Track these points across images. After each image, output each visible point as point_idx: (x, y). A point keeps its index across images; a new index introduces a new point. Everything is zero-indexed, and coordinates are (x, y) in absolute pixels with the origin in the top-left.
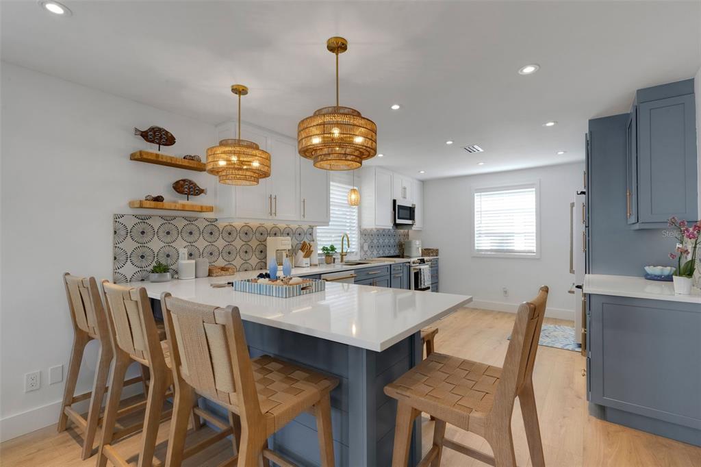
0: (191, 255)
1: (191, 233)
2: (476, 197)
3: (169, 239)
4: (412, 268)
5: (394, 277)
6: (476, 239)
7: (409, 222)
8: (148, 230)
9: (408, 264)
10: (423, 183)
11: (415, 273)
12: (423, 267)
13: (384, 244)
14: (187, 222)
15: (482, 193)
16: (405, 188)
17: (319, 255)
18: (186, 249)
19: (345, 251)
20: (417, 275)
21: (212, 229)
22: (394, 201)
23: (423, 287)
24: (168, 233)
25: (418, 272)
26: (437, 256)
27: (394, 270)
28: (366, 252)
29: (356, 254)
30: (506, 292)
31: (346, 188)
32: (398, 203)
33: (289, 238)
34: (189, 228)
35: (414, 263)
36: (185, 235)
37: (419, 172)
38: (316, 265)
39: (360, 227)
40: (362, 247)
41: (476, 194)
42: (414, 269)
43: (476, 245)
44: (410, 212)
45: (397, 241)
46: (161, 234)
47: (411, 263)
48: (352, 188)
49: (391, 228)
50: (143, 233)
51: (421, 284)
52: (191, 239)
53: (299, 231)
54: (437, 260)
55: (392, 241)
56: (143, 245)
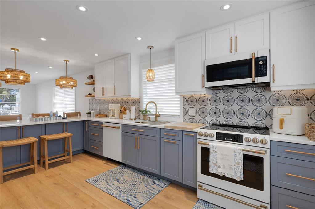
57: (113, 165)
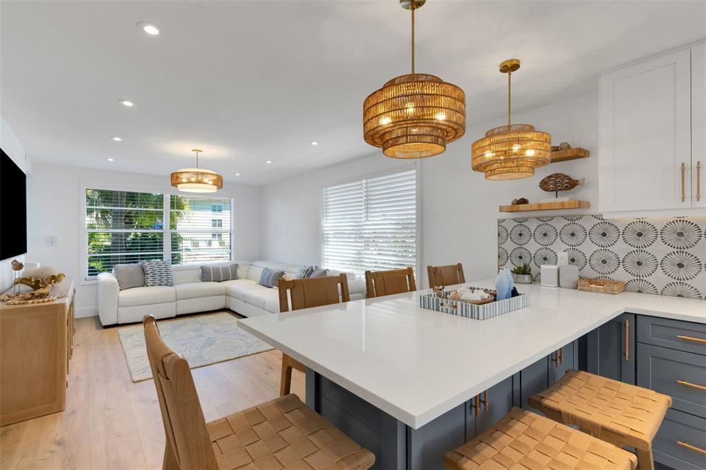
0: (573, 260)
1: (573, 235)
3: (546, 240)
8: (525, 232)
14: (567, 222)
18: (566, 253)
21: (605, 230)
24: (545, 235)
34: (570, 229)
36: (566, 237)
46: (537, 236)
50: (521, 235)
52: (573, 241)
56: (520, 246)
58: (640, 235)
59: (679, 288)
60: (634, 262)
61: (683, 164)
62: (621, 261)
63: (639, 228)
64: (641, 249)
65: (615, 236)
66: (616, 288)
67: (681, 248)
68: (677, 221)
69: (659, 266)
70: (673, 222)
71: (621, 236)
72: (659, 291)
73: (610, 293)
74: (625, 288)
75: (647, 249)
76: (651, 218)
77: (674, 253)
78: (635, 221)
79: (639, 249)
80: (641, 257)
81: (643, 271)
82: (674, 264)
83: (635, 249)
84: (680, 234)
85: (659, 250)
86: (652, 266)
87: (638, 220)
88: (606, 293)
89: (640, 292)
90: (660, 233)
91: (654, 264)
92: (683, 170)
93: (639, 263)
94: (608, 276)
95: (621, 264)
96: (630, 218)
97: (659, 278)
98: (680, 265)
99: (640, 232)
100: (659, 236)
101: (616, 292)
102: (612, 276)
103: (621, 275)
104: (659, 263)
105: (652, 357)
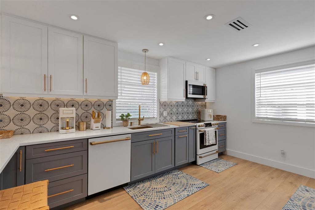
2: (256, 77)
4: (197, 131)
5: (179, 138)
6: (256, 109)
7: (202, 97)
9: (195, 127)
10: (216, 69)
11: (200, 134)
12: (208, 129)
13: (182, 112)
15: (261, 73)
16: (197, 73)
17: (118, 120)
19: (142, 117)
20: (202, 136)
22: (187, 82)
23: (207, 144)
25: (204, 133)
26: (224, 120)
27: (178, 132)
28: (165, 118)
29: (156, 119)
30: (283, 154)
31: (139, 72)
32: (189, 83)
33: (74, 109)
35: (199, 126)
37: (206, 59)
38: (109, 128)
39: (159, 100)
40: (161, 114)
41: (256, 74)
42: (200, 131)
43: (256, 113)
44: (202, 90)
45: (195, 109)
47: (197, 127)
48: (144, 72)
49: (184, 101)
51: (206, 142)
53: (98, 103)
54: (225, 124)
55: (190, 110)
57: (115, 195)
58: (22, 105)
59: (40, 129)
60: (19, 119)
61: (45, 75)
62: (12, 120)
63: (22, 102)
64: (23, 112)
65: (8, 106)
66: (10, 134)
67: (41, 112)
68: (40, 99)
69: (32, 120)
70: (38, 100)
71: (12, 106)
72: (32, 132)
73: (6, 138)
74: (14, 133)
75: (26, 113)
76: (28, 97)
77: (38, 113)
78: (20, 98)
79: (22, 113)
80: (23, 116)
81: (24, 123)
82: (38, 119)
83: (20, 113)
84: (41, 105)
85: (32, 112)
86: (28, 120)
87: (21, 98)
88: (4, 138)
89: (22, 134)
90: (32, 105)
91: (29, 120)
92: (45, 77)
93: (22, 120)
94: (3, 128)
95: (12, 121)
96: (17, 97)
97: (32, 126)
98: (41, 119)
99: (22, 104)
100: (32, 106)
101: (10, 137)
102: (7, 128)
103: (12, 127)
104: (32, 119)
105: (33, 164)
